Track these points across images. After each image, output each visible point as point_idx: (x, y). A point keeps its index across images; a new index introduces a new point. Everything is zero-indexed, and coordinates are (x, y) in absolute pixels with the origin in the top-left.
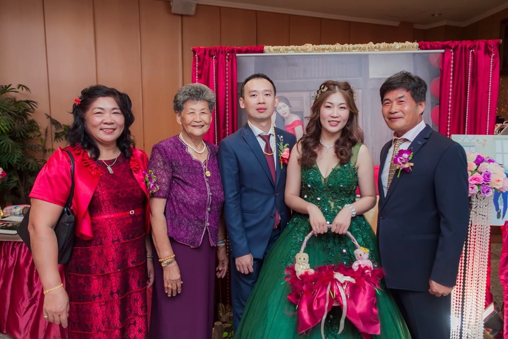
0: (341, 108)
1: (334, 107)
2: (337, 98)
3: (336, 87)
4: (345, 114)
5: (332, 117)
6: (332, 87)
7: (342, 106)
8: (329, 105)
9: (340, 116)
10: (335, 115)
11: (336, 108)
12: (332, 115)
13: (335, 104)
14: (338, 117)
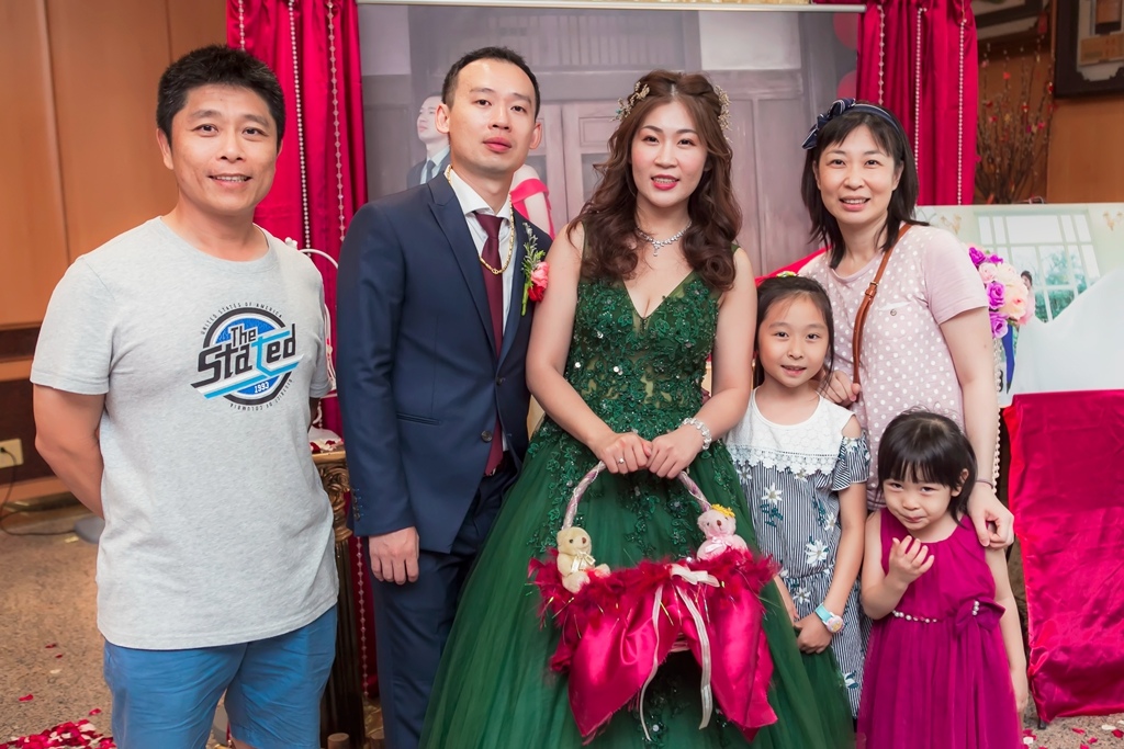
0: (684, 142)
1: (664, 140)
2: (672, 117)
3: (673, 88)
4: (692, 159)
5: (659, 166)
6: (661, 87)
7: (686, 136)
8: (652, 134)
9: (679, 164)
10: (666, 160)
11: (669, 143)
12: (658, 161)
13: (665, 132)
14: (673, 166)
